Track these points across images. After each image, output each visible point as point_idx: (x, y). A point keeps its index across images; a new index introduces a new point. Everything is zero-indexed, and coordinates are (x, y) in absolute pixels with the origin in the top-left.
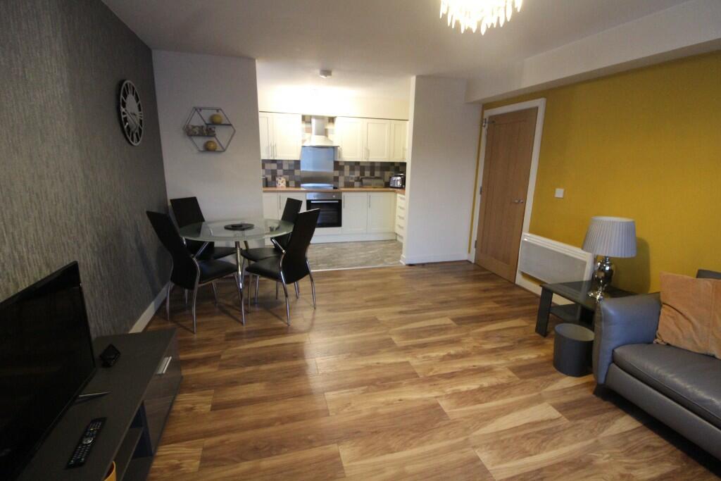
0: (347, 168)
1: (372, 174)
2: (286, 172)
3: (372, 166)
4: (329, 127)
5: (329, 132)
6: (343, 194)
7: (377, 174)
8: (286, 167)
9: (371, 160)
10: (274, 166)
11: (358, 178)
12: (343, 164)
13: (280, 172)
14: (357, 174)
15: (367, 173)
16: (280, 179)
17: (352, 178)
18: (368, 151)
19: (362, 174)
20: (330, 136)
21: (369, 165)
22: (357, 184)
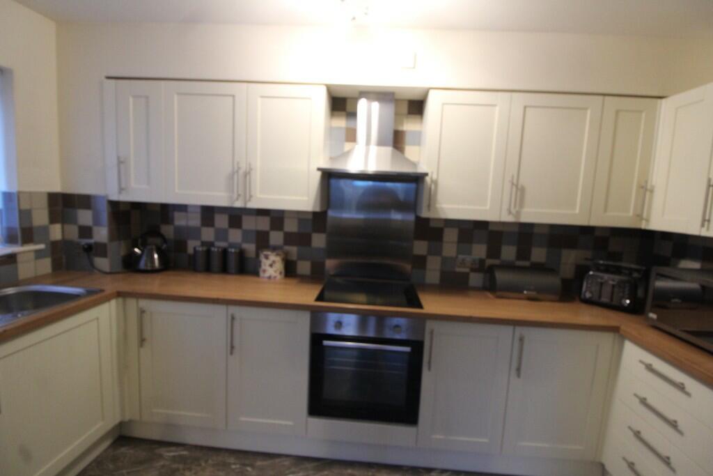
0: (451, 236)
1: (523, 254)
2: (290, 239)
3: (525, 234)
4: (409, 126)
5: (408, 138)
6: (429, 325)
7: (539, 254)
8: (291, 226)
9: (525, 219)
10: (264, 224)
11: (482, 261)
12: (441, 225)
13: (276, 238)
14: (479, 251)
15: (509, 252)
16: (267, 257)
17: (463, 263)
18: (519, 191)
19: (494, 252)
20: (411, 152)
21: (516, 229)
22: (476, 279)
